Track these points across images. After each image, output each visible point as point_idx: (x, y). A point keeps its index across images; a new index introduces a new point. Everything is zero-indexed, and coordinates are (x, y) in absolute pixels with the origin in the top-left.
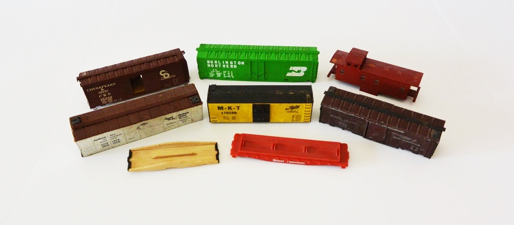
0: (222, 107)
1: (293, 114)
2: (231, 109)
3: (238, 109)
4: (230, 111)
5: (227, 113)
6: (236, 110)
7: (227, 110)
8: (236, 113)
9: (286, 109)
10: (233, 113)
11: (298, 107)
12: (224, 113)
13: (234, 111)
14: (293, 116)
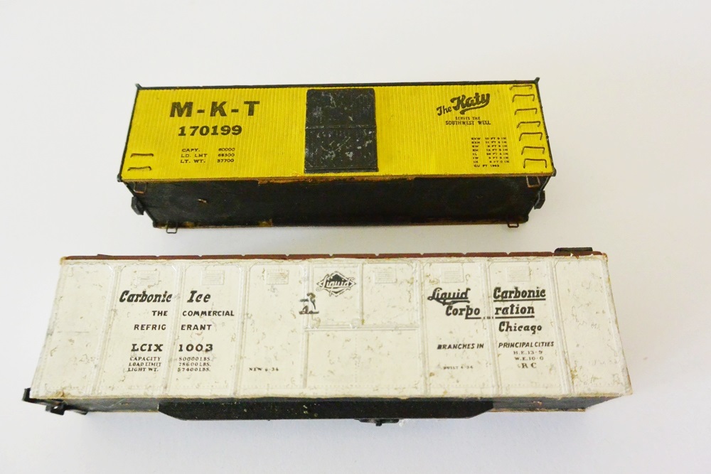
0: (189, 105)
1: (475, 130)
2: (223, 114)
3: (251, 112)
4: (219, 121)
5: (204, 131)
6: (240, 119)
7: (206, 120)
8: (238, 130)
9: (441, 110)
10: (226, 130)
11: (485, 100)
12: (188, 131)
13: (231, 120)
14: (475, 142)
